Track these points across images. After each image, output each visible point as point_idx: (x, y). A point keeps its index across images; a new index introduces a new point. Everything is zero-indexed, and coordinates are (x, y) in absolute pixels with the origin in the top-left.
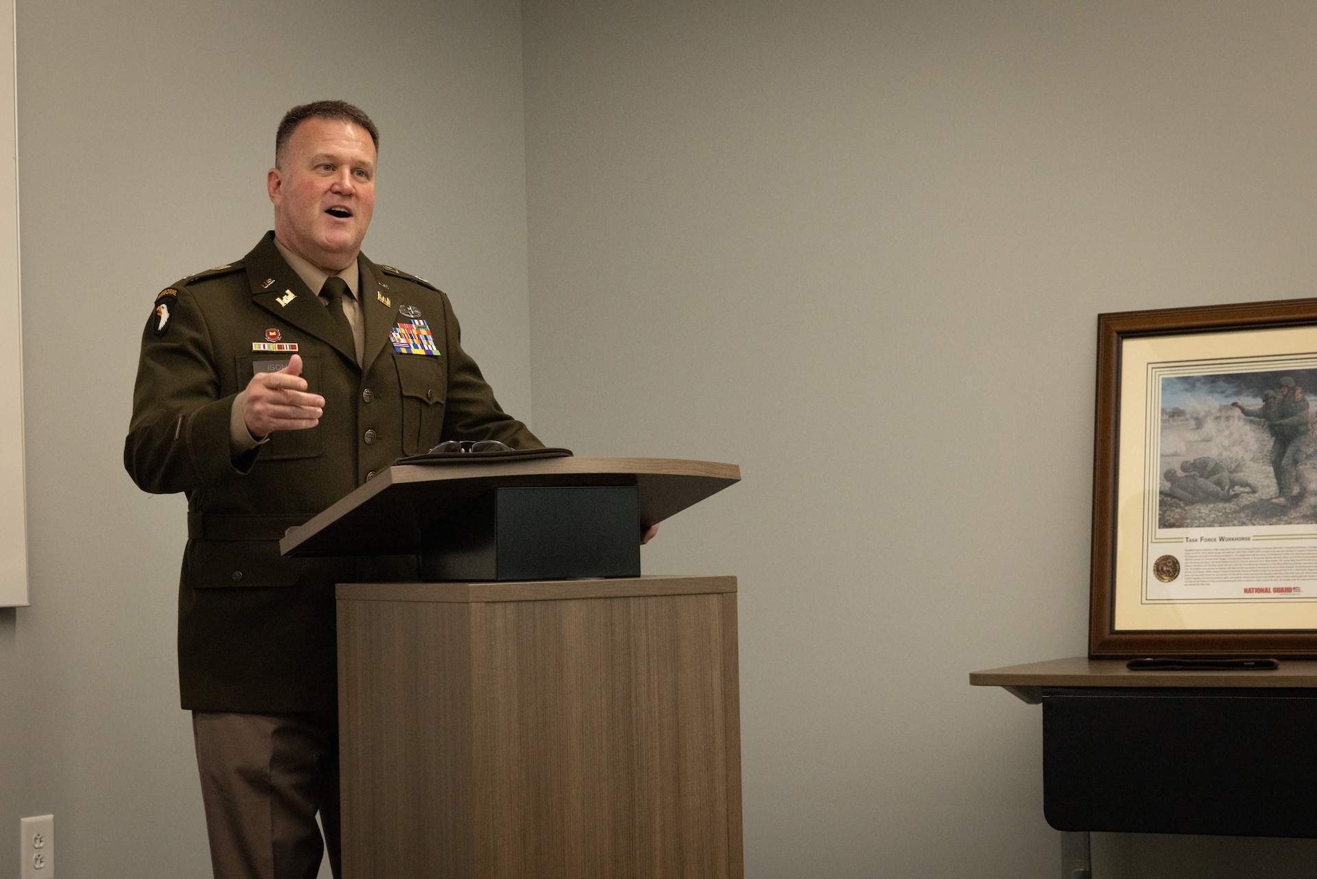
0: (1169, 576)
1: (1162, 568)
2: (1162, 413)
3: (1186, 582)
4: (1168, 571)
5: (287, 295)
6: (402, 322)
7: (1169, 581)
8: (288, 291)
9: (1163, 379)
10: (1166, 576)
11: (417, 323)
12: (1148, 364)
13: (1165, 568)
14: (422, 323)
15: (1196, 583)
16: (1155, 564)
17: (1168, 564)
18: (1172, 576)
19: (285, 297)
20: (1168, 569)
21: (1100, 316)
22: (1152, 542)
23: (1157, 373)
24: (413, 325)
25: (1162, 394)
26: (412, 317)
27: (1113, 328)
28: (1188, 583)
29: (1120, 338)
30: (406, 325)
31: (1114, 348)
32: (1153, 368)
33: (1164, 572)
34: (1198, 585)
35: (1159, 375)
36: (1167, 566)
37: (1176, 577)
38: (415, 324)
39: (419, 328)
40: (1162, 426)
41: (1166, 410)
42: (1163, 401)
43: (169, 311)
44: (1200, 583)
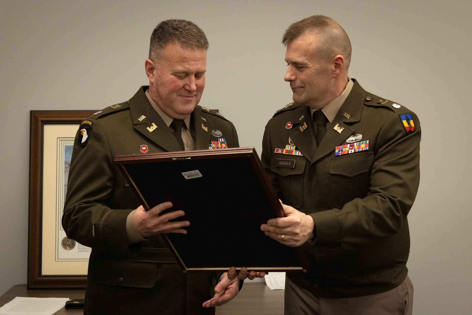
0: (70, 247)
1: (66, 243)
2: (65, 164)
3: (78, 250)
4: (69, 245)
5: (153, 126)
6: (214, 141)
7: (70, 250)
8: (153, 124)
9: (66, 146)
10: (68, 247)
11: (221, 140)
12: (58, 138)
13: (67, 243)
14: (223, 141)
15: (84, 251)
16: (62, 241)
17: (69, 241)
18: (71, 247)
19: (152, 127)
20: (69, 243)
21: (31, 112)
22: (60, 230)
23: (62, 143)
24: (219, 142)
25: (65, 154)
26: (218, 137)
27: (40, 119)
28: (80, 251)
29: (43, 124)
30: (215, 142)
31: (40, 129)
32: (60, 140)
33: (67, 245)
34: (85, 252)
35: (63, 144)
36: (68, 242)
37: (73, 248)
38: (220, 141)
39: (222, 143)
40: (65, 170)
41: (67, 162)
42: (65, 158)
43: (88, 134)
44: (86, 251)
